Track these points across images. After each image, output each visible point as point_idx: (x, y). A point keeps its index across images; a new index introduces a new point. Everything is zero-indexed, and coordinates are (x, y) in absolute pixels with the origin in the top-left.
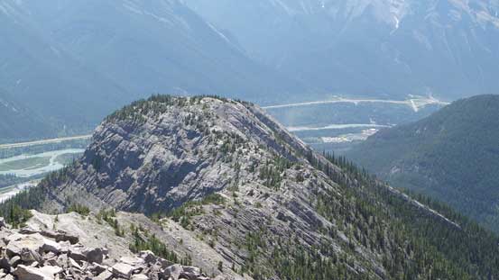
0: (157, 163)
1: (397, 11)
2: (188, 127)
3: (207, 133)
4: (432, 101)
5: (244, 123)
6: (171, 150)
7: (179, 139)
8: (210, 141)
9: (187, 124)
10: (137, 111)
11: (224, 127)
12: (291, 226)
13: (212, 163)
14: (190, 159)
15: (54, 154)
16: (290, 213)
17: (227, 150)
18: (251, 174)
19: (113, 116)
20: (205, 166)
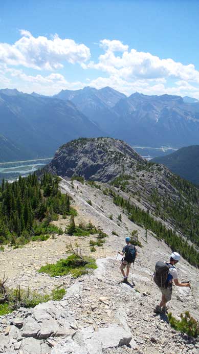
0: (84, 164)
1: (157, 116)
2: (98, 149)
3: (107, 152)
4: (170, 148)
5: (121, 148)
6: (91, 159)
7: (94, 154)
8: (108, 155)
9: (98, 148)
10: (73, 144)
11: (114, 149)
12: (165, 191)
13: (110, 164)
14: (100, 163)
15: (34, 166)
16: (163, 185)
17: (117, 159)
18: (131, 169)
19: (63, 146)
20: (107, 165)
